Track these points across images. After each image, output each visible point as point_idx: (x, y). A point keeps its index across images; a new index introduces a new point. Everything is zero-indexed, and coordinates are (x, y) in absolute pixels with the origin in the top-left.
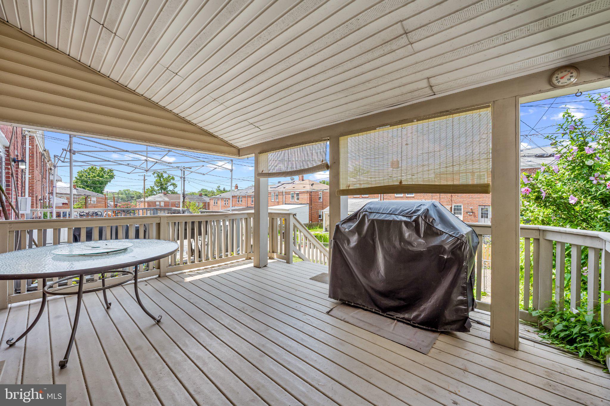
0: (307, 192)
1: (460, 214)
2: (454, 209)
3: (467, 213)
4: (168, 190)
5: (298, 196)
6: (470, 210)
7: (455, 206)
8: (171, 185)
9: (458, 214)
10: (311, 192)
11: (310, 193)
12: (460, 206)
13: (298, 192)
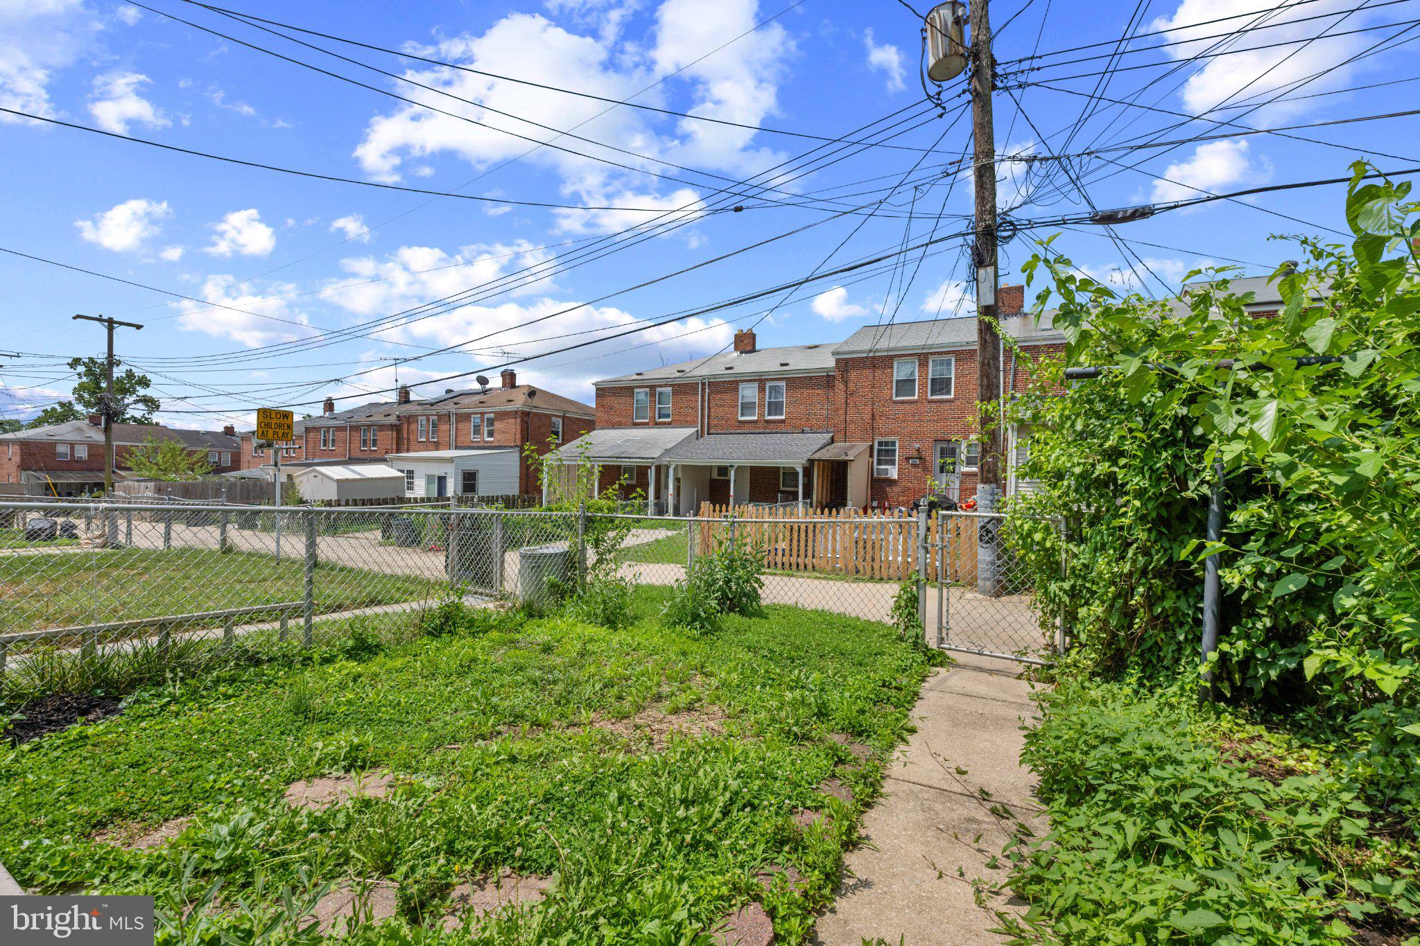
0: (515, 414)
1: (892, 463)
2: (879, 451)
3: (908, 459)
4: (127, 416)
5: (492, 425)
6: (915, 454)
7: (880, 444)
8: (136, 402)
9: (887, 462)
10: (527, 414)
11: (525, 416)
12: (893, 443)
13: (492, 416)
